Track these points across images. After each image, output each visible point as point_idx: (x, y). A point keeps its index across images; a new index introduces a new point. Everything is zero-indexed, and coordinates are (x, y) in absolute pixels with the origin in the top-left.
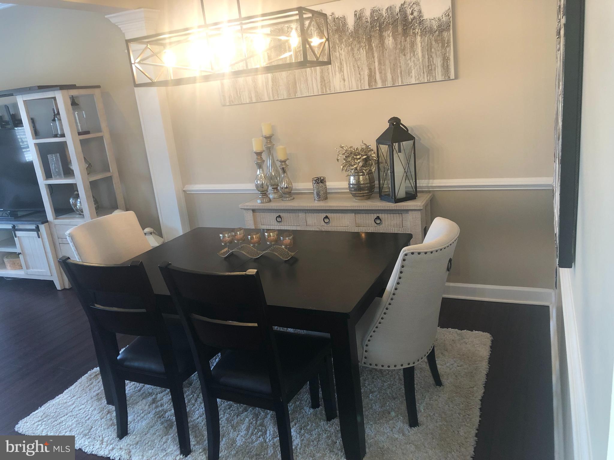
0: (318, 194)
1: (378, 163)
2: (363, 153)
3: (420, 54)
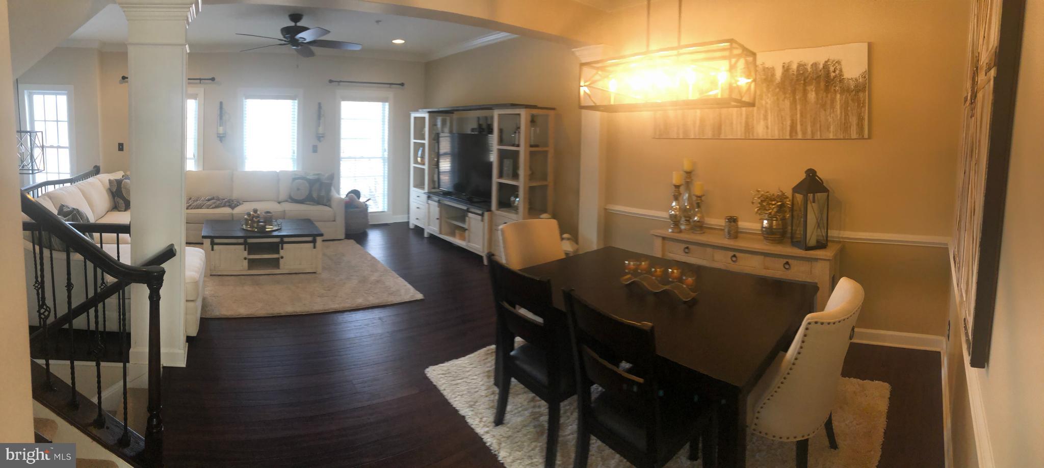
0: (729, 233)
1: (792, 210)
2: (778, 200)
3: (839, 112)
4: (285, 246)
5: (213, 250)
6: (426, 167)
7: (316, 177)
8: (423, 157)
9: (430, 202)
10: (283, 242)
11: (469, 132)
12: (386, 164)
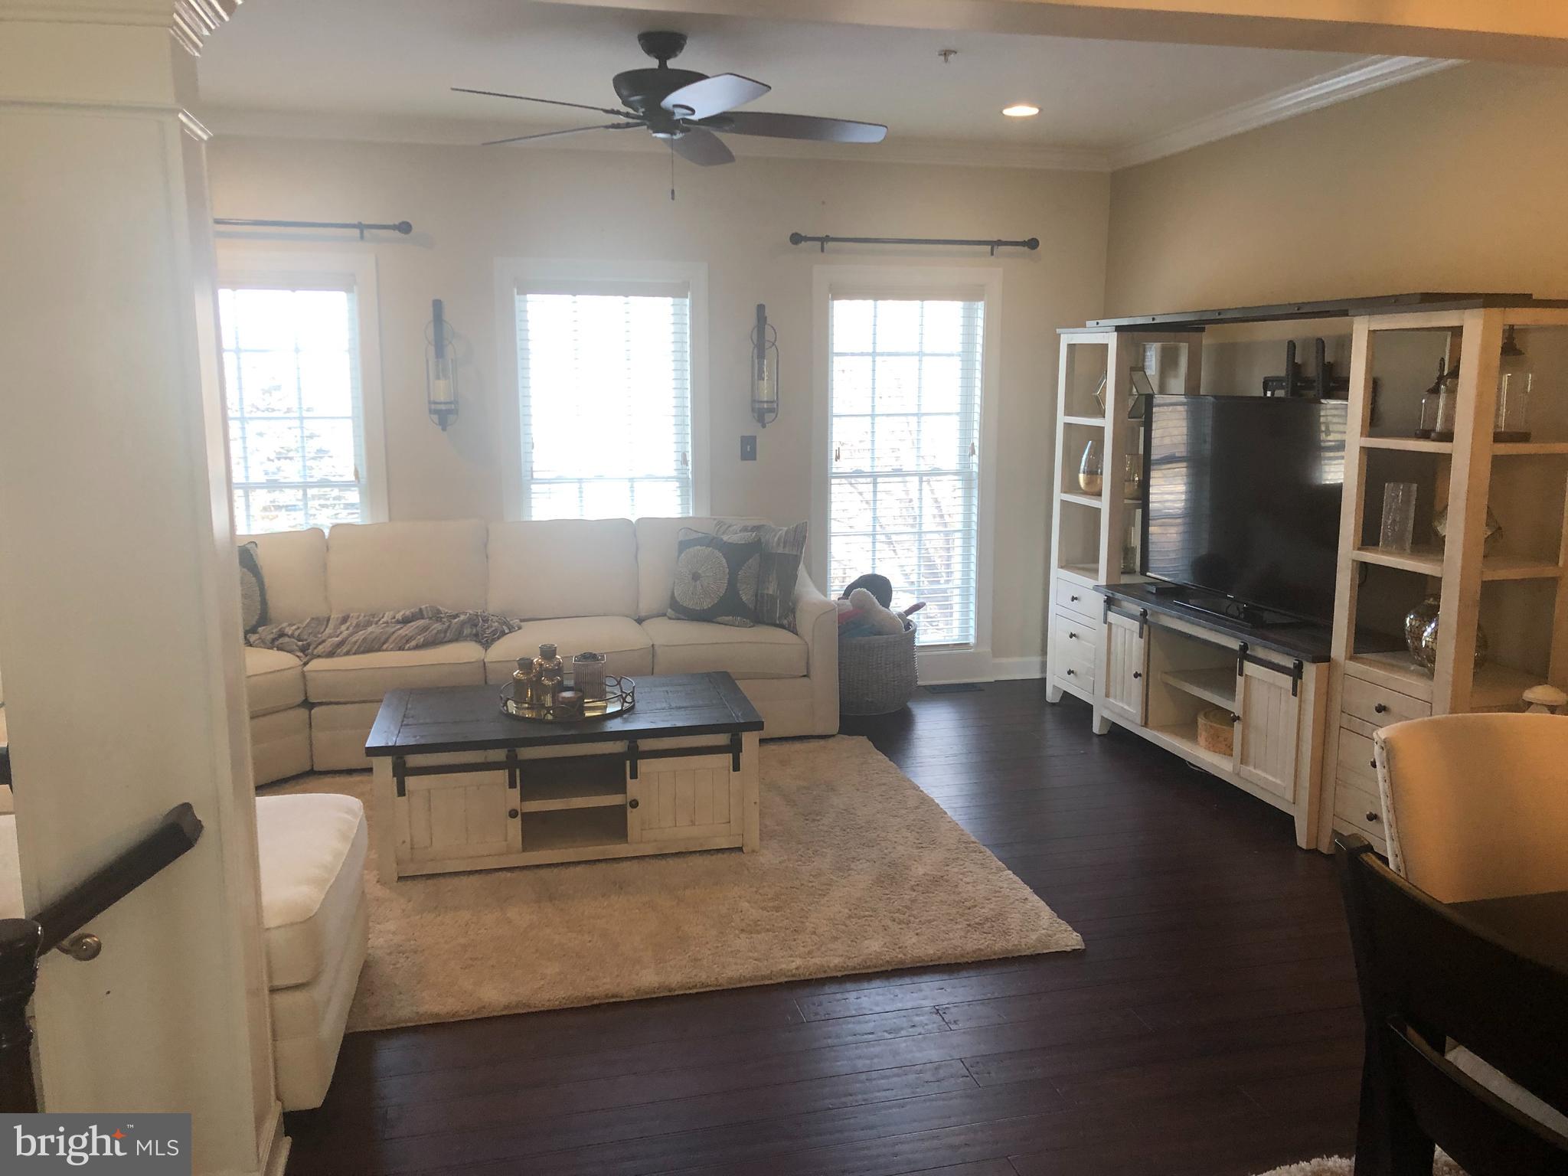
4: (644, 765)
5: (401, 792)
6: (1104, 504)
7: (750, 536)
8: (1094, 472)
9: (1112, 617)
10: (635, 755)
11: (1257, 391)
12: (975, 492)
